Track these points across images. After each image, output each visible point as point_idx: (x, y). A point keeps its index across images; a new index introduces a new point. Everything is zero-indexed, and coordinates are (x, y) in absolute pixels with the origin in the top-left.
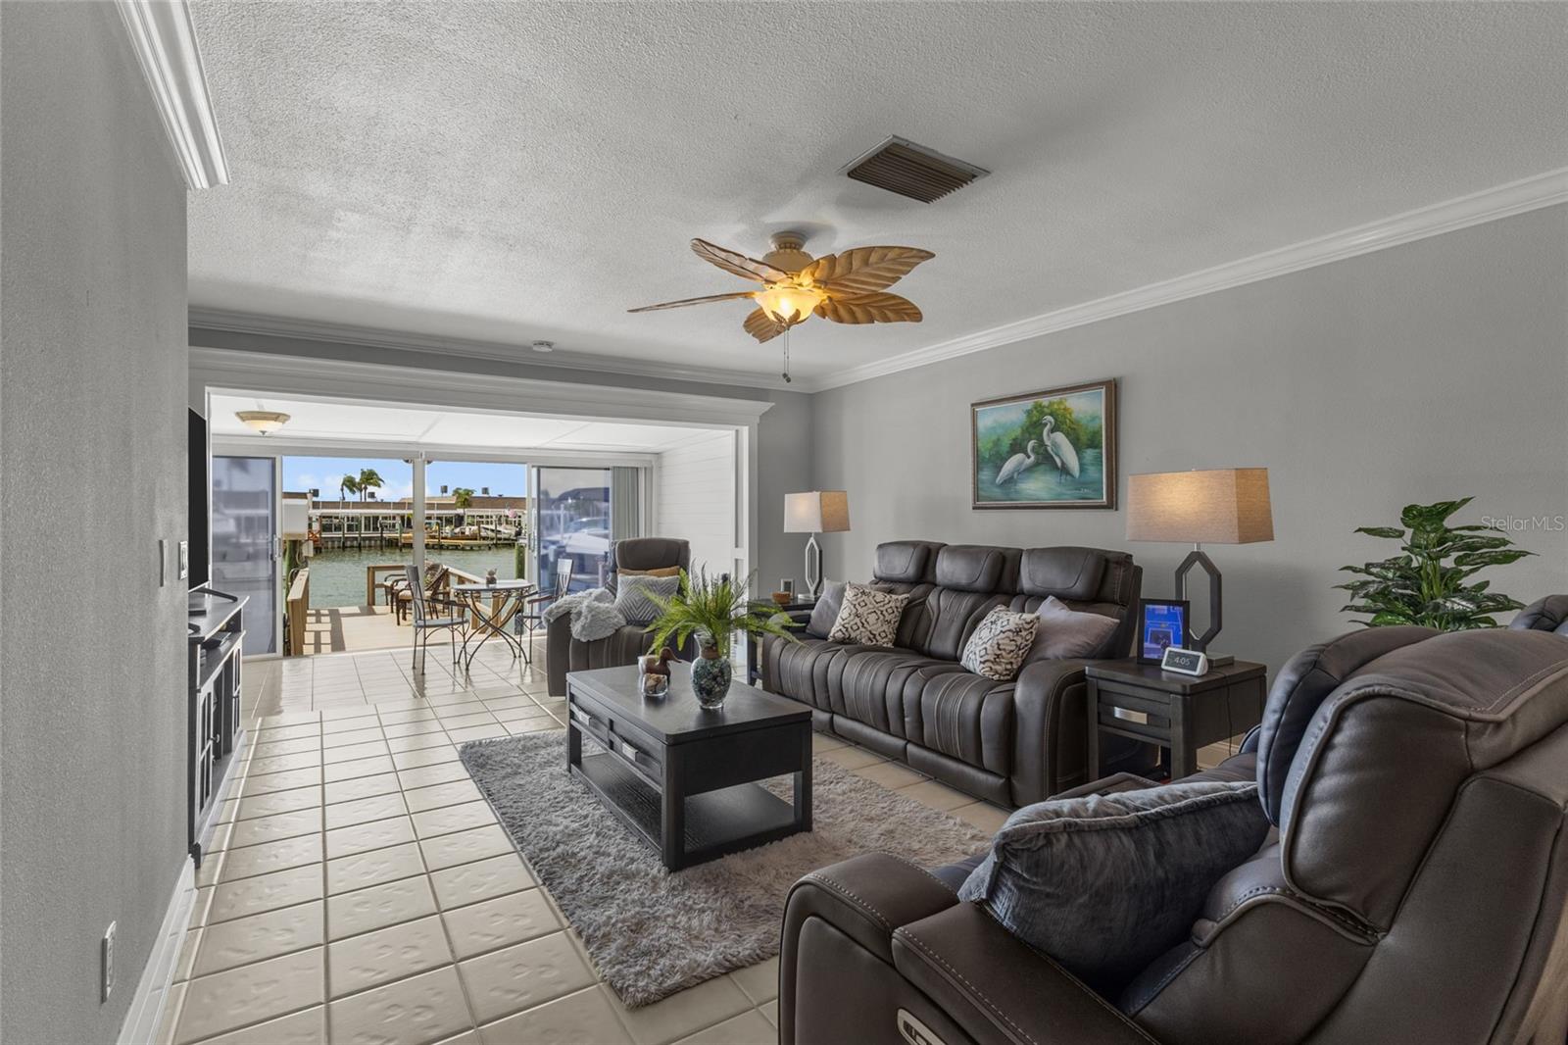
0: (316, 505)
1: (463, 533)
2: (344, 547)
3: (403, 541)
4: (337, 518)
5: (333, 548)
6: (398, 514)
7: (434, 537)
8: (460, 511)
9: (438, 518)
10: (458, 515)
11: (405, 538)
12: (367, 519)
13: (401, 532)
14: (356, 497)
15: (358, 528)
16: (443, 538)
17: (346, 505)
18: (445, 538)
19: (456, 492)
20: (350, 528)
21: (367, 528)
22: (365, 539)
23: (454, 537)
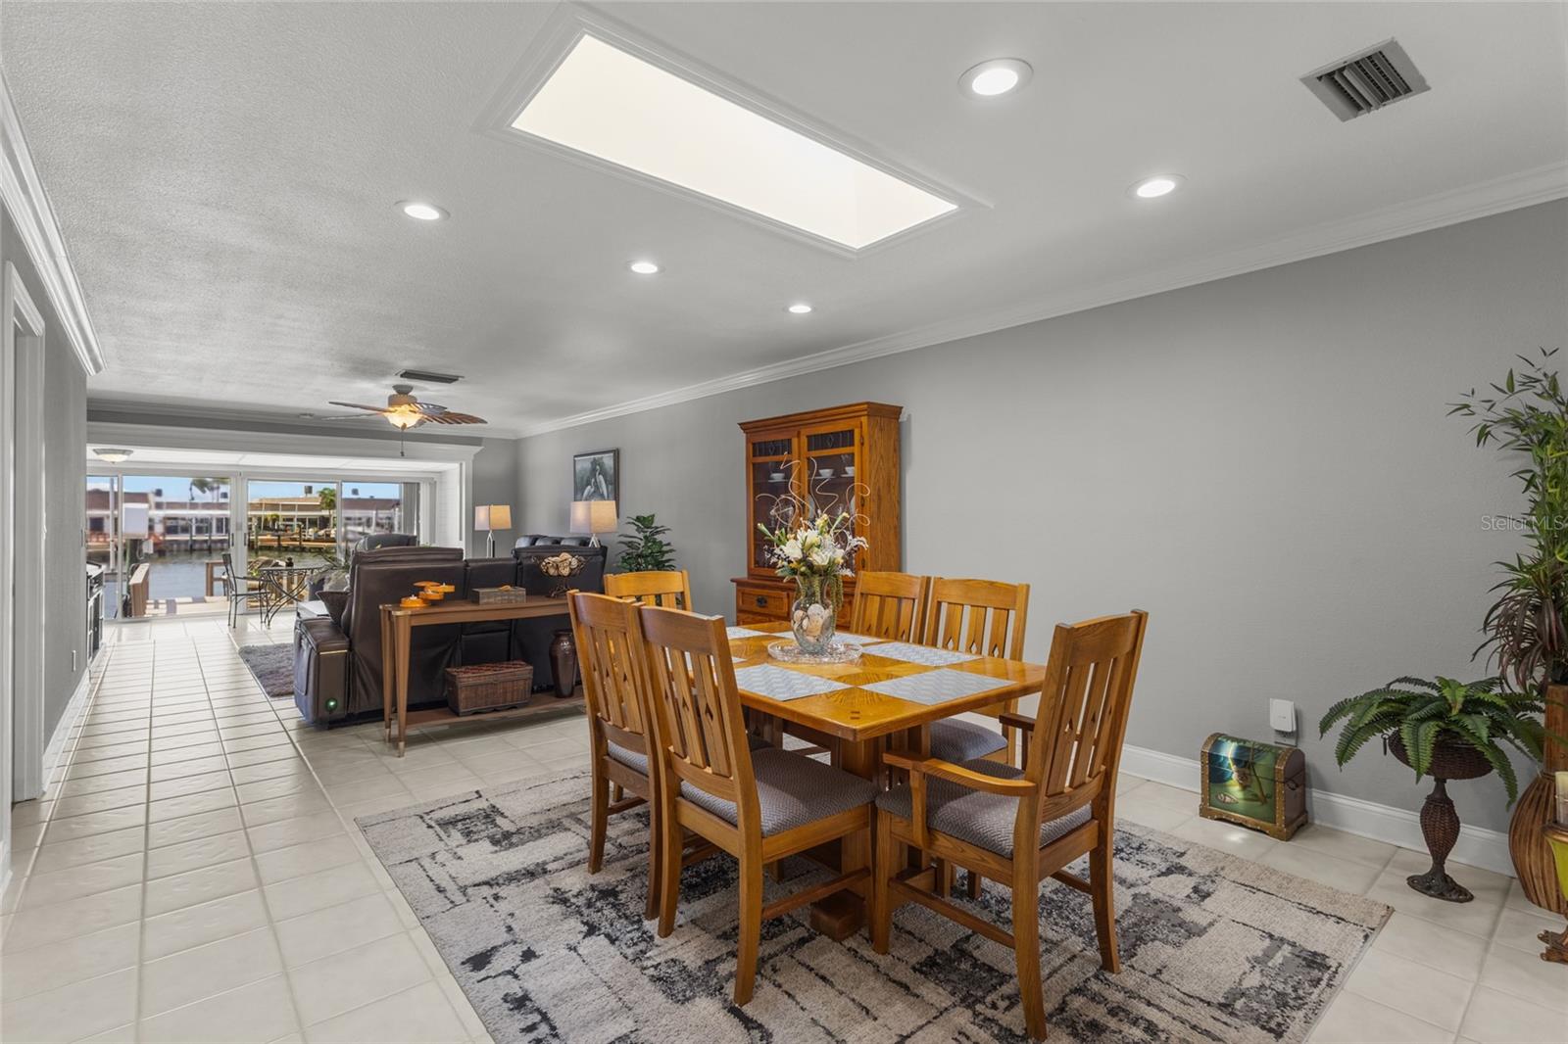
0: (159, 506)
1: (328, 535)
2: (191, 549)
3: (259, 543)
4: (184, 519)
5: (178, 551)
6: (255, 516)
7: (295, 540)
8: (325, 513)
9: (298, 520)
10: (323, 517)
11: (262, 540)
12: (220, 520)
13: (257, 535)
14: (209, 497)
15: (208, 530)
16: (304, 541)
17: (194, 506)
18: (309, 540)
19: (322, 493)
20: (199, 530)
21: (219, 530)
22: (216, 542)
23: (318, 539)
